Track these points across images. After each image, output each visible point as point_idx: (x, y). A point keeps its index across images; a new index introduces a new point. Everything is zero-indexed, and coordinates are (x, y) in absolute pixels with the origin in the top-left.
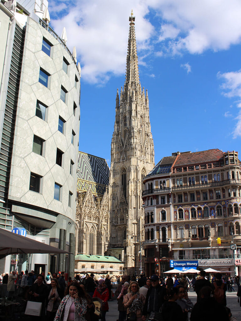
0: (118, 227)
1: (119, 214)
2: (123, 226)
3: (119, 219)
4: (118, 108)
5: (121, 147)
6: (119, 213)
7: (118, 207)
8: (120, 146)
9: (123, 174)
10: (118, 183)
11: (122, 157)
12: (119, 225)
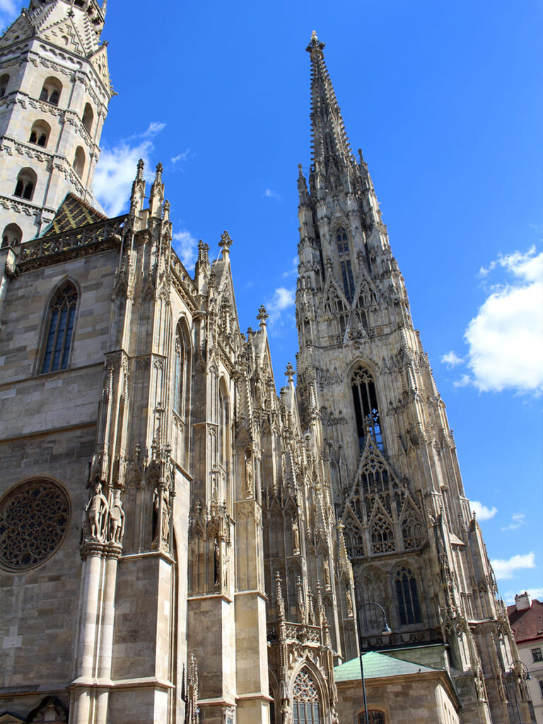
0: (366, 565)
1: (365, 518)
2: (394, 562)
3: (366, 536)
4: (310, 204)
5: (340, 303)
6: (364, 511)
7: (352, 493)
8: (337, 300)
9: (358, 382)
10: (340, 412)
11: (348, 330)
12: (373, 559)
